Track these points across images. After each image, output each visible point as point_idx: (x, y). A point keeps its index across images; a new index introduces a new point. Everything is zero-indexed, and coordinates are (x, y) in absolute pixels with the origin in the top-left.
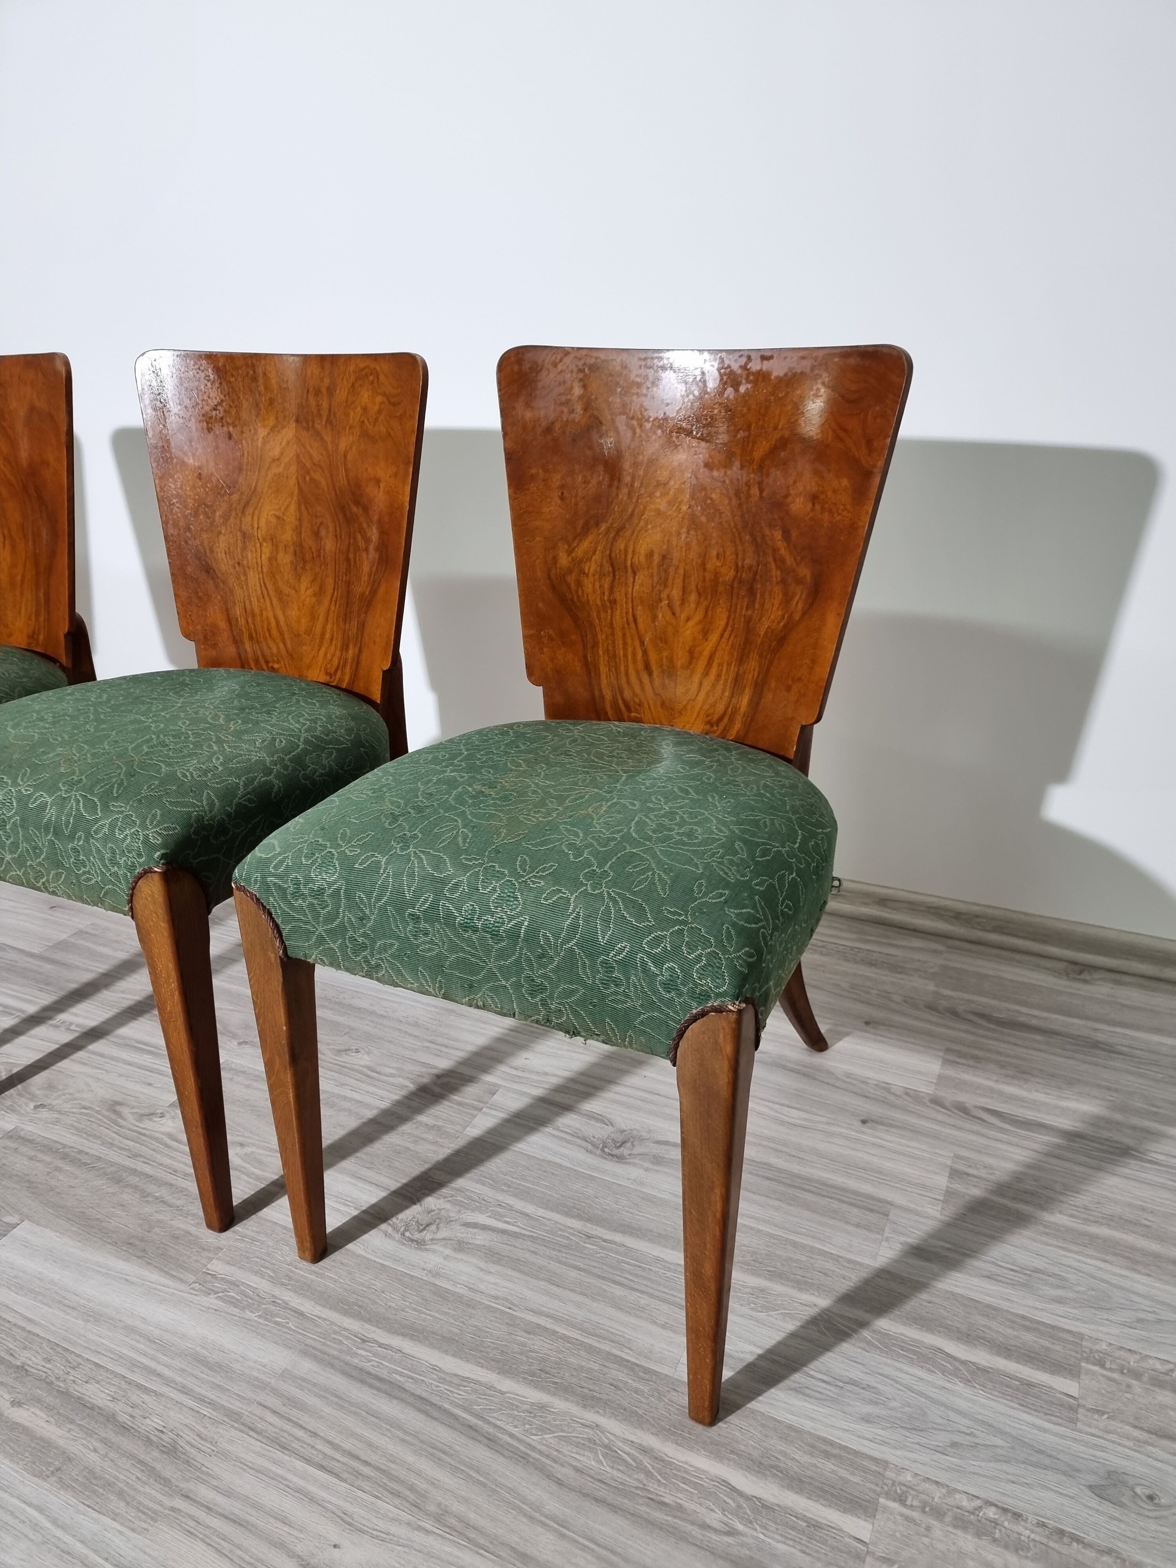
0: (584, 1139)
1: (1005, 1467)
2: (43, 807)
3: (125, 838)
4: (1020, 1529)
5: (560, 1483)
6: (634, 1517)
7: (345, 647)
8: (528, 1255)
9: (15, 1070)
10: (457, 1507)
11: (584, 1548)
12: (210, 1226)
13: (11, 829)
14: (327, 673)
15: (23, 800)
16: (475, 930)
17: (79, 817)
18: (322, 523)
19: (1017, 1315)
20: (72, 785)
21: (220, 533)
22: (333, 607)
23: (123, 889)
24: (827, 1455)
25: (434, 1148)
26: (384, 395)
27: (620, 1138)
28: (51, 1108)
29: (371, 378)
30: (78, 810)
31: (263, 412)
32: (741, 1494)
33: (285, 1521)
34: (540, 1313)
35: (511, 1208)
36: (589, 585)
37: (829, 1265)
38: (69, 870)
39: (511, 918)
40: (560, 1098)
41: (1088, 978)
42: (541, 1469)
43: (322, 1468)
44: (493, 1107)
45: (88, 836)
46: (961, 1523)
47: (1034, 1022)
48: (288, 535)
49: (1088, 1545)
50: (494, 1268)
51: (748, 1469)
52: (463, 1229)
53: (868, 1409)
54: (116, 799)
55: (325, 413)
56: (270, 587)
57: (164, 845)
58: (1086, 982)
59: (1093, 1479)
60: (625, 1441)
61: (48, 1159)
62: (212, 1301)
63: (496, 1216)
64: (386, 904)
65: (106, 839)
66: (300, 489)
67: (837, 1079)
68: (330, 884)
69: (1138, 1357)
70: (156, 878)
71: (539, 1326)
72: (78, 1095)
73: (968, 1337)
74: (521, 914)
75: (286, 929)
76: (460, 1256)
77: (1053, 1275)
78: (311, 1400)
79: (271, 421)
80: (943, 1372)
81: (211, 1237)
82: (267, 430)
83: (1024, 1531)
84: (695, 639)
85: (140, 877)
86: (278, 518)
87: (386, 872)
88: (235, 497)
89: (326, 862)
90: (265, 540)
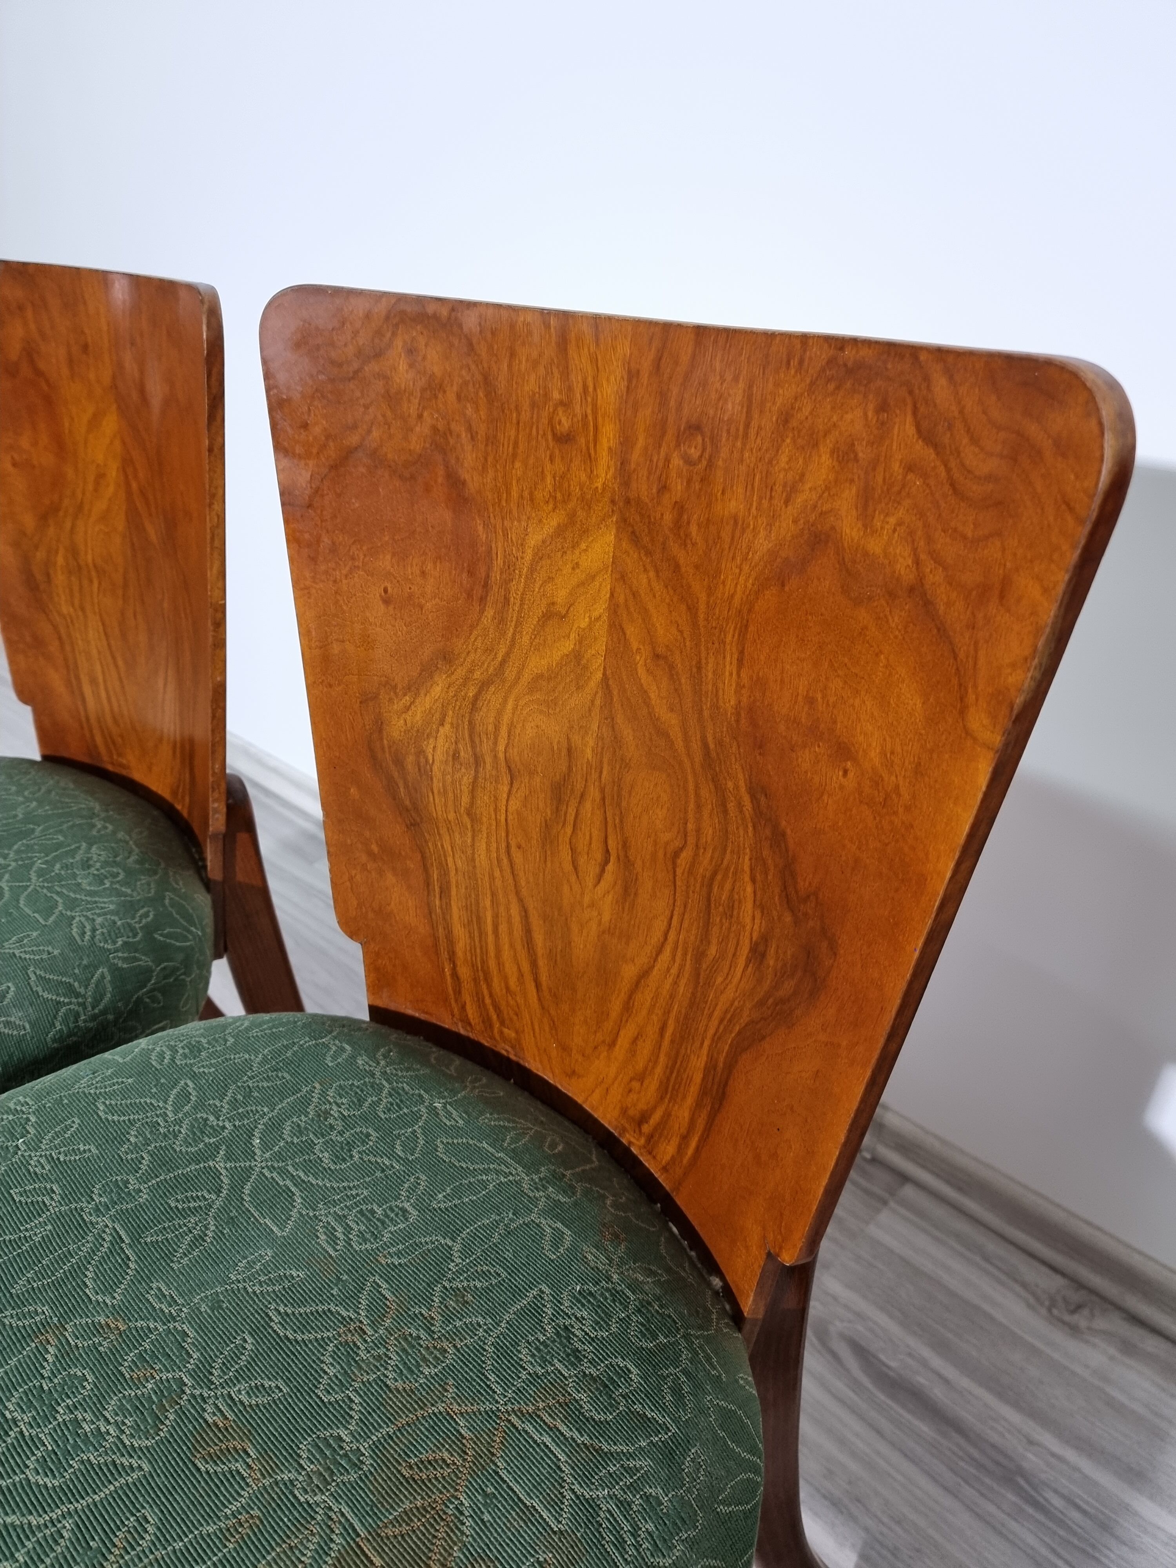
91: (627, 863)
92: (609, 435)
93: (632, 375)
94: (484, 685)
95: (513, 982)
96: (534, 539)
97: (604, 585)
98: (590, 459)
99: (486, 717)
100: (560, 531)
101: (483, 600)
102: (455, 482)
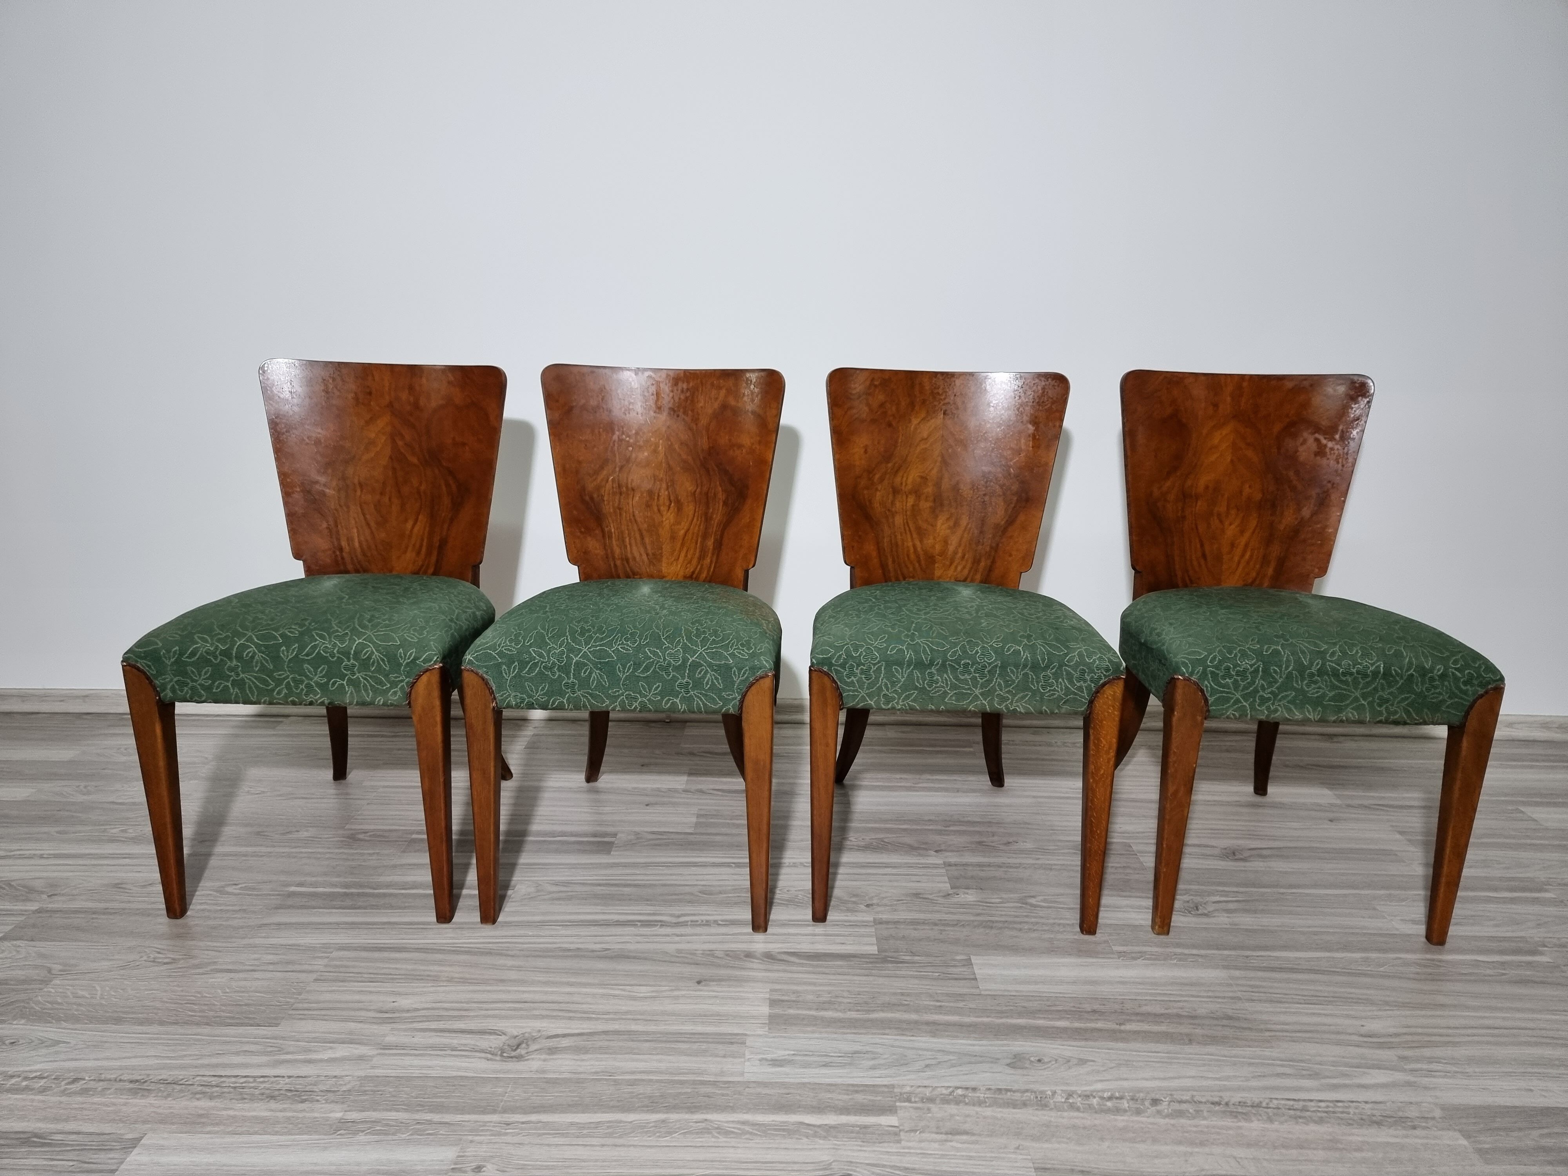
0: (1212, 856)
5: (1416, 980)
6: (1460, 981)
10: (1388, 999)
12: (1088, 934)
13: (989, 671)
15: (999, 652)
16: (1351, 674)
17: (1050, 655)
18: (961, 480)
20: (1027, 637)
21: (877, 490)
22: (967, 535)
23: (1086, 697)
27: (1229, 852)
28: (878, 905)
30: (1047, 651)
31: (917, 408)
32: (1486, 962)
34: (1310, 927)
35: (1225, 891)
36: (1169, 508)
37: (1403, 879)
39: (1372, 665)
43: (1308, 1004)
45: (1061, 666)
48: (930, 489)
50: (1258, 916)
51: (1479, 954)
52: (1217, 905)
53: (1492, 923)
54: (1068, 641)
56: (911, 525)
61: (928, 927)
62: (1142, 962)
64: (1292, 670)
65: (1077, 665)
66: (944, 458)
68: (1251, 666)
70: (1120, 683)
72: (882, 896)
74: (1377, 661)
75: (1211, 699)
76: (1233, 915)
78: (1261, 983)
79: (926, 414)
81: (1092, 938)
82: (919, 420)
84: (1235, 536)
85: (1104, 685)
86: (922, 477)
87: (1285, 654)
88: (890, 465)
89: (1244, 655)
90: (910, 493)
91: (678, 502)
94: (622, 467)
99: (624, 476)
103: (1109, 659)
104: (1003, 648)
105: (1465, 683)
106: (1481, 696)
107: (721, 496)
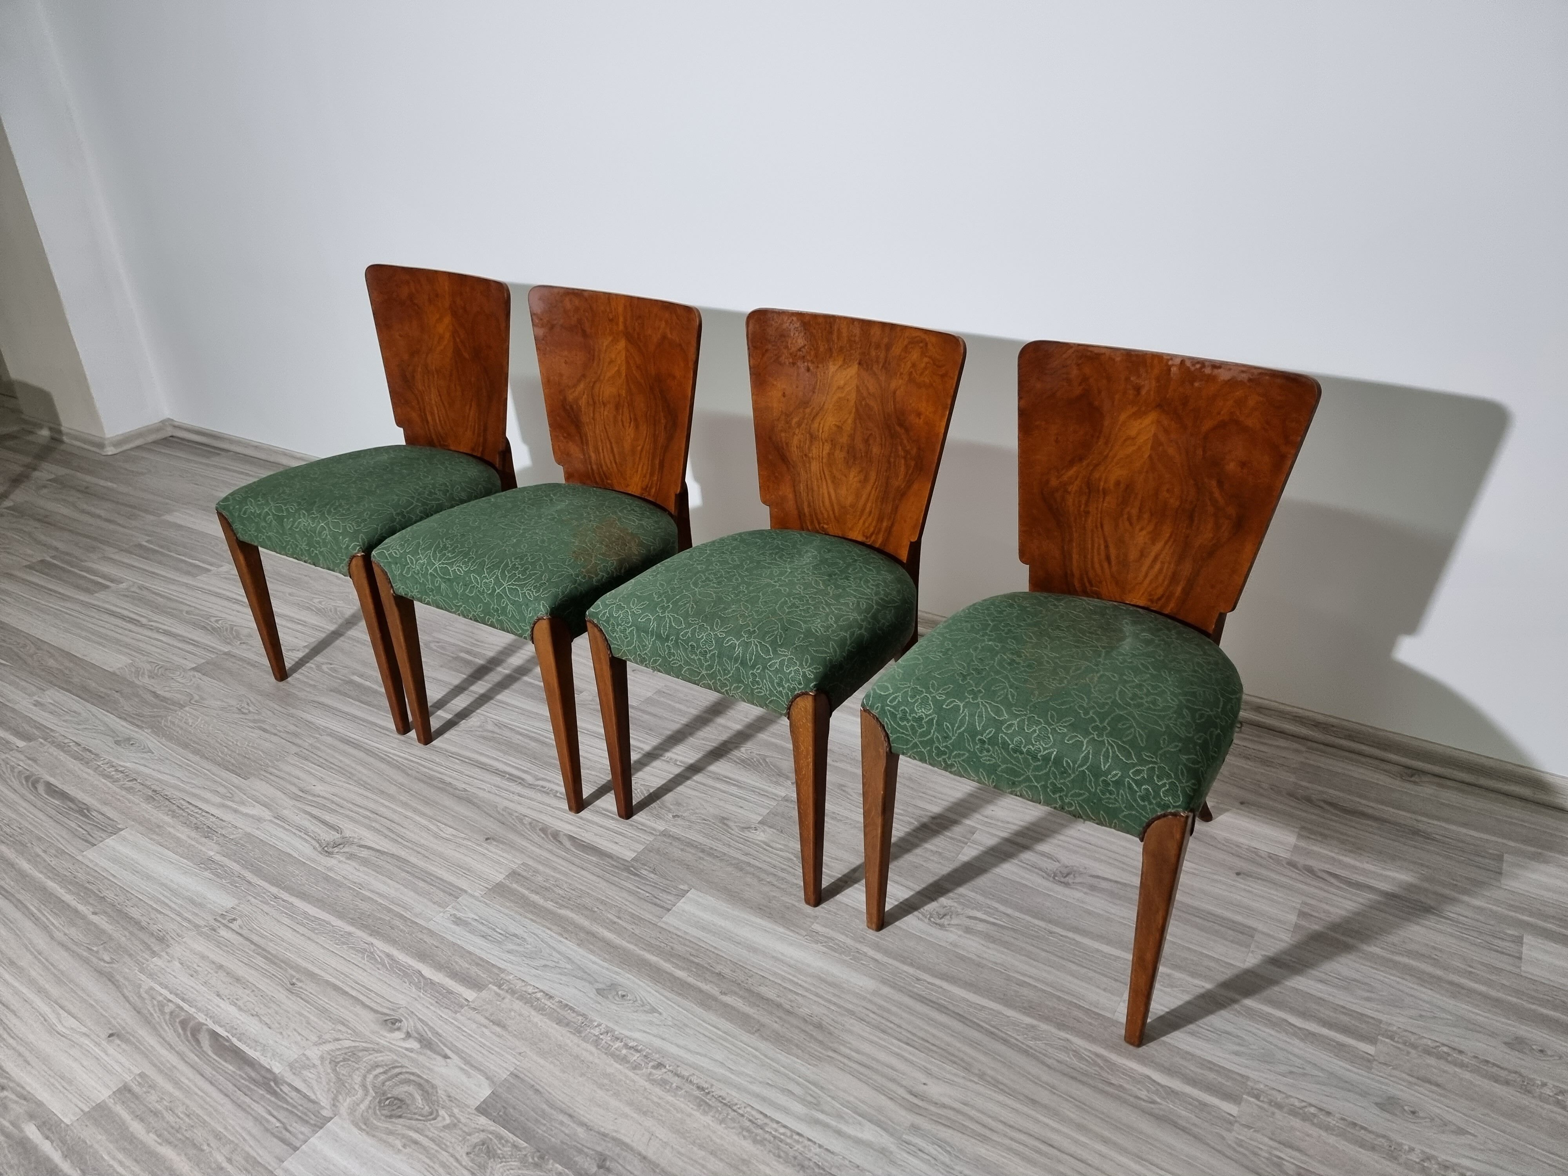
0: (1040, 869)
1: (1323, 1088)
2: (733, 647)
3: (790, 673)
4: (1329, 1120)
5: (1049, 1067)
6: (1094, 1088)
7: (880, 519)
8: (1012, 940)
9: (652, 791)
10: (989, 1072)
11: (1067, 1100)
12: (807, 902)
13: (710, 657)
14: (864, 536)
15: (719, 641)
16: (1021, 753)
17: (758, 656)
18: (871, 434)
19: (1338, 1005)
20: (750, 633)
21: (794, 434)
22: (873, 492)
23: (784, 703)
24: (1211, 1069)
25: (939, 866)
26: (930, 357)
27: (1065, 871)
28: (683, 818)
29: (921, 345)
30: (757, 651)
31: (835, 354)
32: (1159, 1084)
33: (893, 1068)
34: (1025, 975)
35: (996, 910)
36: (1070, 500)
37: (1212, 964)
38: (746, 686)
39: (1045, 749)
40: (1020, 840)
41: (1417, 780)
42: (1037, 1059)
43: (908, 1044)
44: (975, 842)
45: (765, 668)
46: (1294, 1112)
47: (1370, 811)
48: (844, 440)
49: (1370, 1132)
50: (991, 945)
51: (1162, 1072)
52: (968, 920)
53: (1237, 1048)
54: (781, 646)
55: (882, 361)
56: (826, 473)
57: (815, 679)
58: (1415, 783)
59: (1379, 1100)
60: (1086, 1049)
61: (693, 851)
62: (819, 947)
63: (986, 913)
64: (964, 731)
65: (777, 671)
66: (857, 410)
67: (1219, 842)
68: (927, 716)
69: (1416, 1037)
70: (810, 699)
71: (1025, 982)
72: (697, 811)
73: (1304, 1014)
74: (1051, 747)
75: (892, 737)
76: (968, 936)
77: (1366, 984)
78: (894, 1009)
79: (840, 363)
80: (1287, 1033)
81: (809, 909)
82: (836, 367)
83: (1332, 1121)
84: (1145, 543)
85: (798, 696)
86: (838, 427)
87: (964, 713)
88: (808, 410)
89: (924, 702)
90: (826, 441)
91: (636, 420)
92: (621, 319)
93: (625, 307)
94: (595, 383)
95: (609, 464)
96: (605, 344)
97: (623, 353)
98: (617, 324)
99: (596, 390)
100: (612, 341)
101: (593, 360)
102: (584, 331)
103: (804, 673)
104: (724, 638)
105: (1143, 799)
106: (1159, 818)
107: (663, 421)
